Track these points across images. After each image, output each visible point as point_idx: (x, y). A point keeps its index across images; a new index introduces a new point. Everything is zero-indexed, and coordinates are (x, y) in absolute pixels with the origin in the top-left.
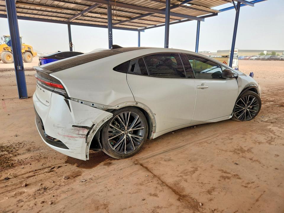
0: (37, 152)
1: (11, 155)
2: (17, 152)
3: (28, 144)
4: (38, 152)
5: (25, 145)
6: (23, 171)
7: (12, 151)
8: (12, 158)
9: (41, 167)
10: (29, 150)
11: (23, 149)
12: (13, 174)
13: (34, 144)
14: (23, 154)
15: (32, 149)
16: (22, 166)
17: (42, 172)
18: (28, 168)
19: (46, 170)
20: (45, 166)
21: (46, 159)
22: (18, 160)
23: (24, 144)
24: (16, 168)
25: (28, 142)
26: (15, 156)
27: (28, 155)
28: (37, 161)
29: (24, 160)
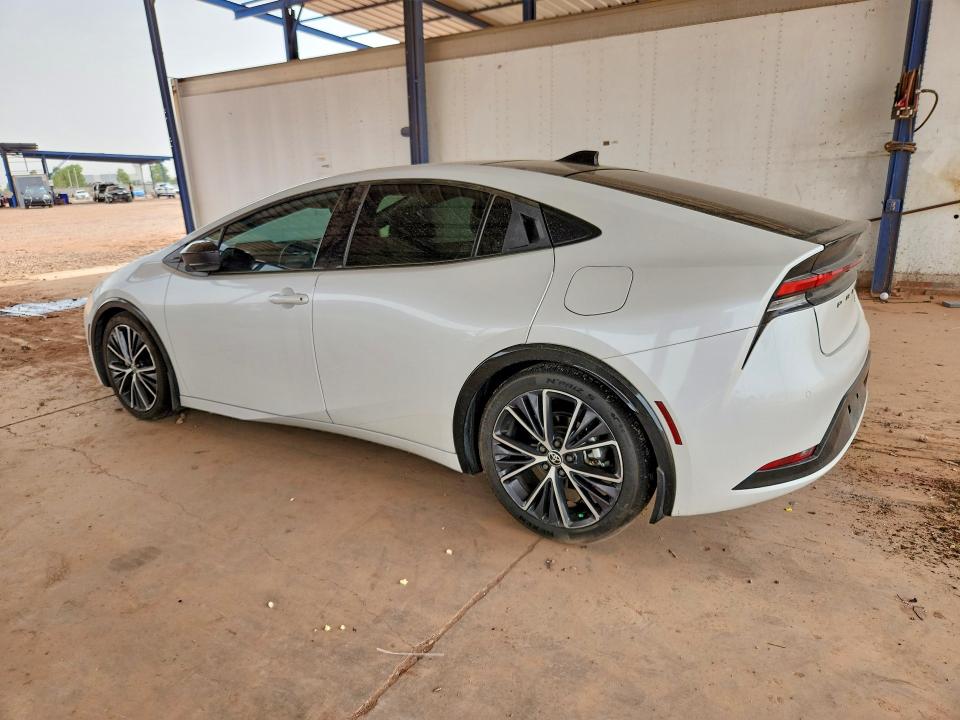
0: (864, 493)
1: (948, 517)
2: (925, 520)
3: (879, 531)
4: (859, 491)
5: (891, 532)
6: (919, 463)
7: (941, 529)
8: (942, 504)
9: (874, 455)
10: (885, 509)
11: (902, 522)
12: (946, 468)
13: (857, 524)
14: (906, 505)
15: (874, 508)
16: (919, 474)
17: (876, 447)
18: (907, 465)
19: (865, 446)
20: (864, 453)
21: (852, 465)
22: (928, 493)
23: (894, 539)
24: (935, 477)
25: (876, 542)
26: (933, 509)
27: (895, 494)
28: (878, 470)
29: (910, 485)
